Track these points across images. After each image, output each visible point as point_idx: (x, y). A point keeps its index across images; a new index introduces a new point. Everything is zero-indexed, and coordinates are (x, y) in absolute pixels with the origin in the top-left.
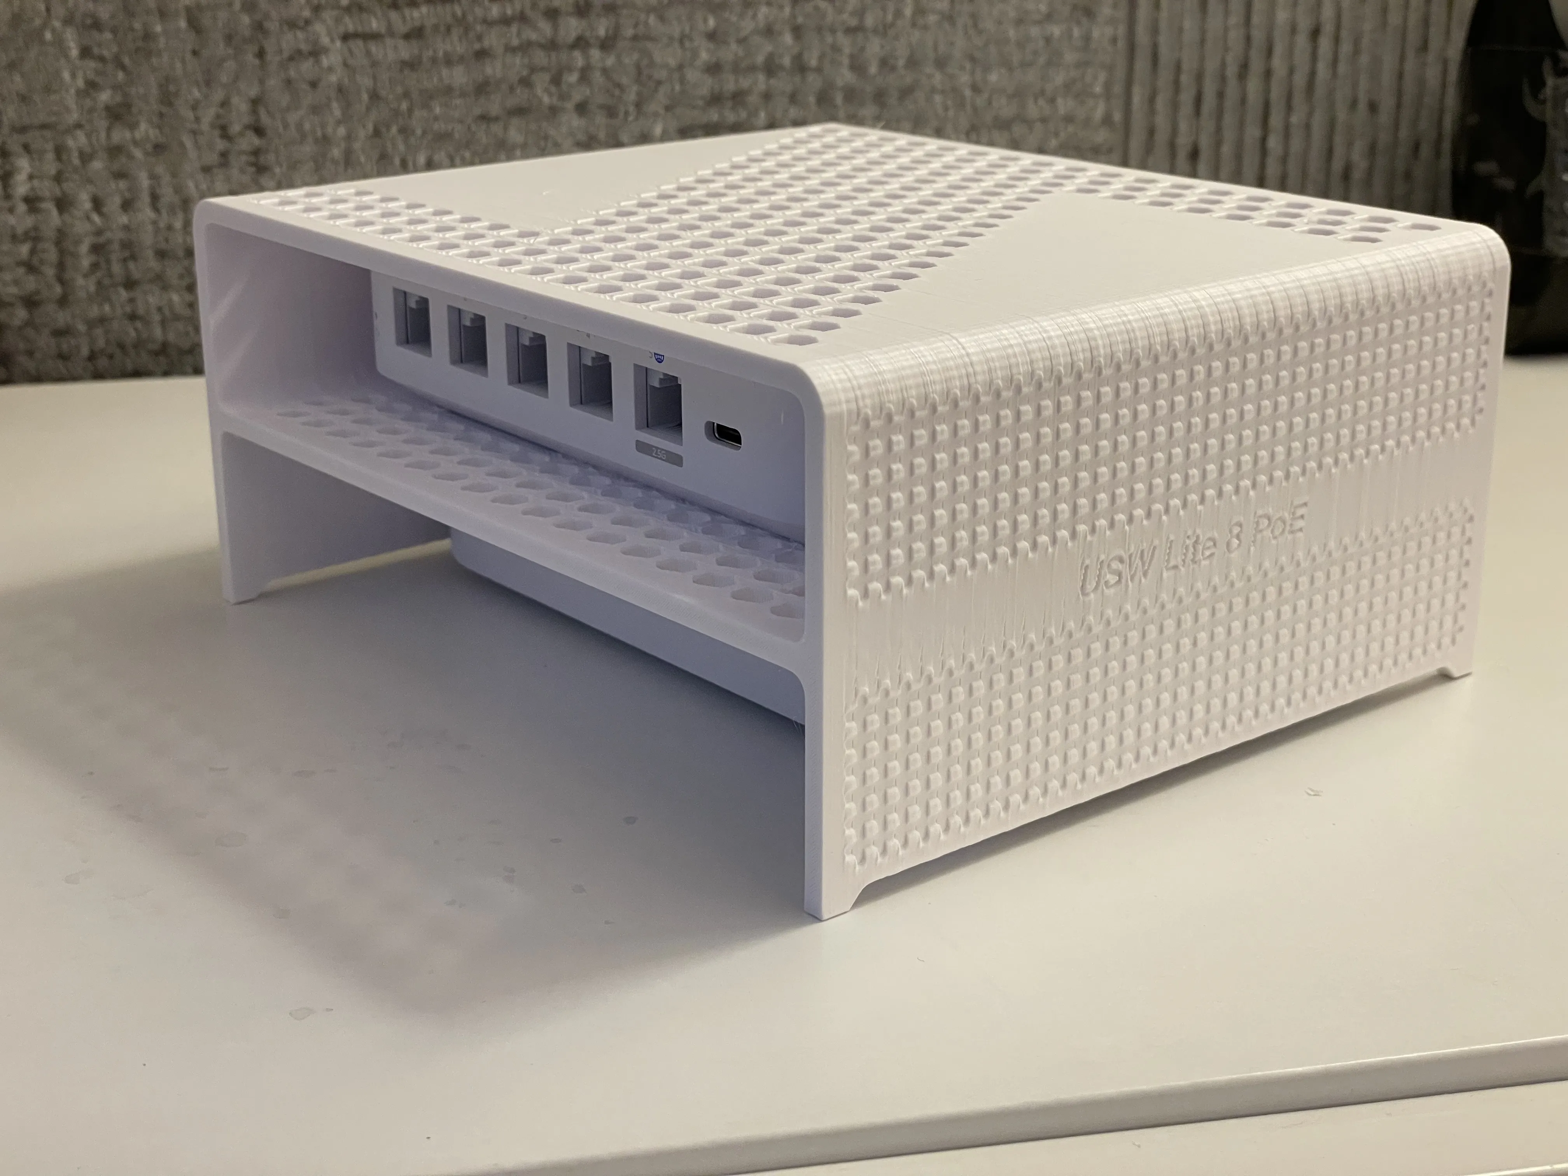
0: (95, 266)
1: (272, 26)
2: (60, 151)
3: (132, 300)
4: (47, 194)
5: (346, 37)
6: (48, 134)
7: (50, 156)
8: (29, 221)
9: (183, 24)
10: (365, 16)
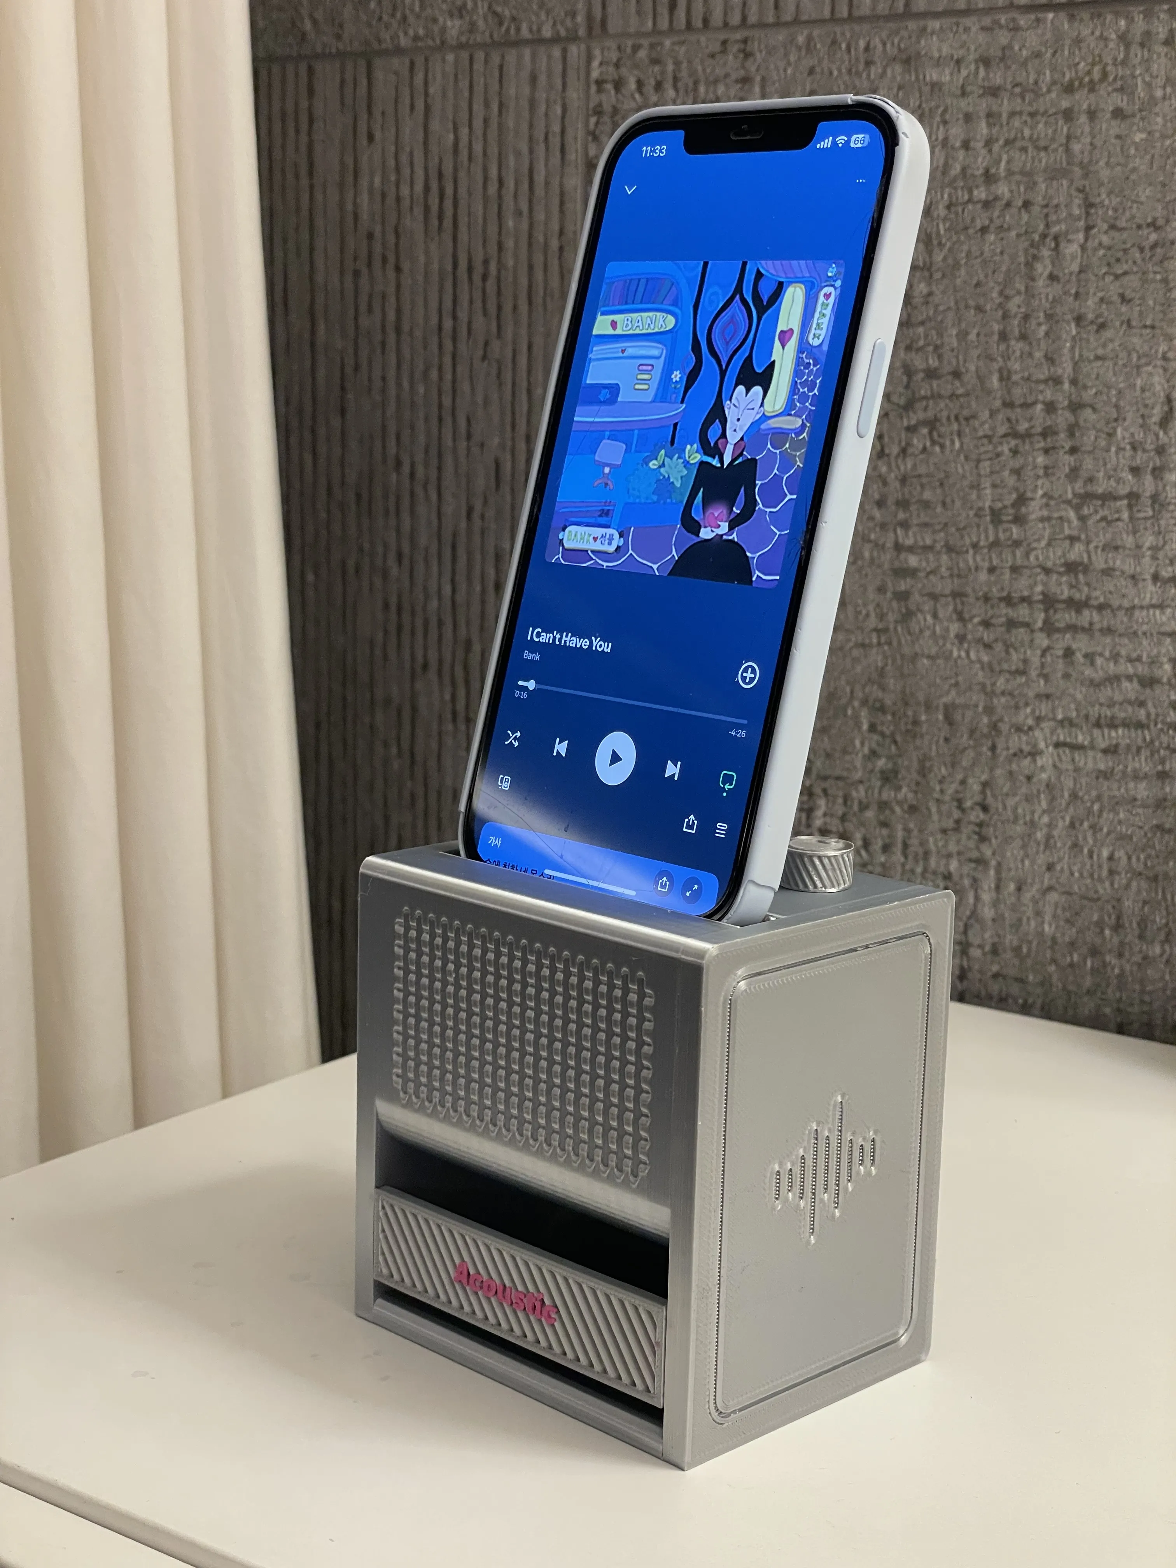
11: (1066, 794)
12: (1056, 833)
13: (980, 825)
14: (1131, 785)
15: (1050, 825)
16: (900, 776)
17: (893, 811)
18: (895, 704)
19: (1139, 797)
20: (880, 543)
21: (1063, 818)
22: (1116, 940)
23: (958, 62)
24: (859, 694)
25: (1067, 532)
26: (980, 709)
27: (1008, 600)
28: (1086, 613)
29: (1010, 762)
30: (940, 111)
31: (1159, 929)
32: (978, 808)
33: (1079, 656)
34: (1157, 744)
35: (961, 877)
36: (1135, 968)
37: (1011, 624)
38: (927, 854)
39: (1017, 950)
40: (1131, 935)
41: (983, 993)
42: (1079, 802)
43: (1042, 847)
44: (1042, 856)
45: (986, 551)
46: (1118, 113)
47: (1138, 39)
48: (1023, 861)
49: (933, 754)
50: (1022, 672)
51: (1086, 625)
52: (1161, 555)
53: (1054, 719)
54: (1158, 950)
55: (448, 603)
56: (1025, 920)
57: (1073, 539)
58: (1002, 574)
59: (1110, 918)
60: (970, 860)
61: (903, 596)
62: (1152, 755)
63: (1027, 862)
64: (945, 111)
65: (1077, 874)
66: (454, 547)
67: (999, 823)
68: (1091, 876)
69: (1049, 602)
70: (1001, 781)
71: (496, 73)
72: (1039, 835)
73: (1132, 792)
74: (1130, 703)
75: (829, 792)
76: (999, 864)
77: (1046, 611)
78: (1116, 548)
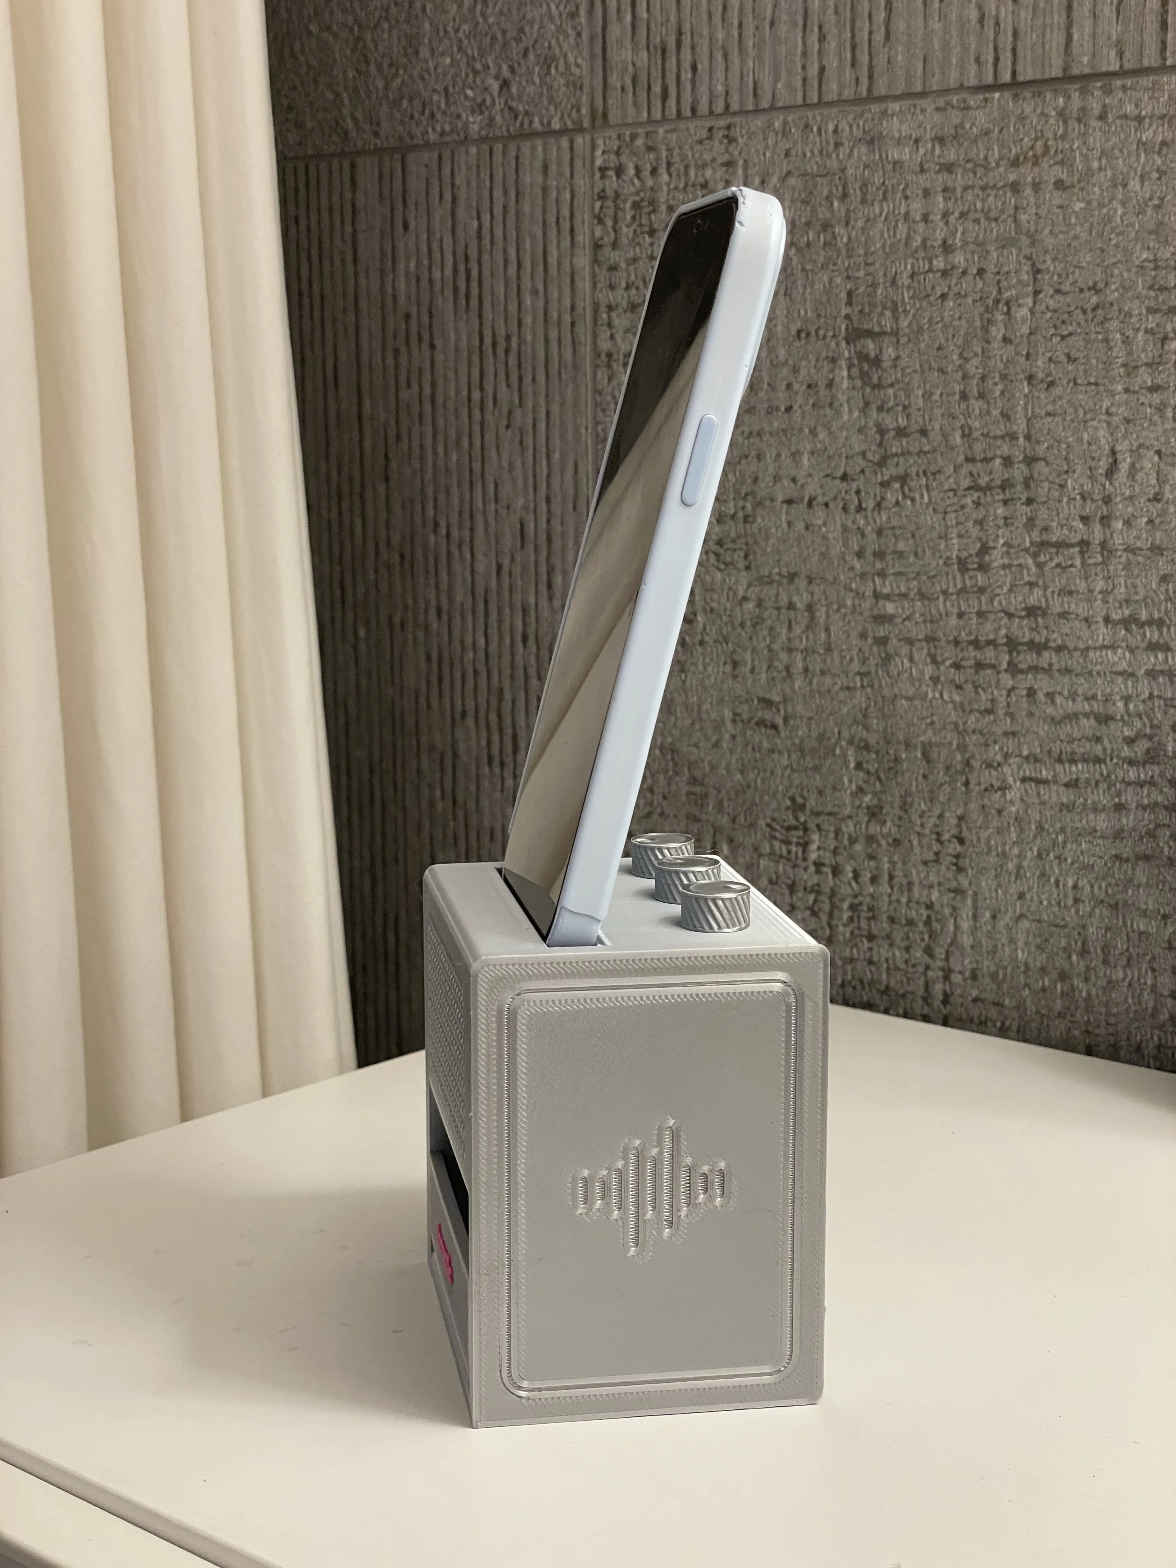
0: (851, 919)
1: (976, 764)
2: (838, 832)
3: (870, 949)
4: (827, 862)
5: (1024, 780)
6: (832, 819)
7: (832, 835)
8: (815, 879)
9: (919, 755)
10: (1038, 765)
11: (1033, 827)
12: (1025, 864)
13: (957, 857)
14: (1092, 817)
15: (1019, 856)
16: (884, 811)
17: (879, 845)
18: (878, 743)
19: (1098, 828)
20: (861, 591)
21: (1031, 849)
22: (1082, 965)
23: (917, 141)
24: (846, 734)
25: (1026, 578)
26: (954, 746)
27: (975, 644)
28: (1046, 654)
29: (982, 798)
30: (901, 187)
31: (1121, 954)
32: (955, 840)
33: (1041, 696)
34: (1113, 777)
35: (942, 906)
36: (1100, 992)
37: (979, 666)
38: (910, 884)
39: (994, 976)
40: (1096, 960)
41: (965, 1017)
42: (1045, 834)
43: (1013, 878)
44: (1014, 886)
45: (954, 597)
46: (1059, 184)
47: (1075, 115)
48: (996, 890)
49: (914, 789)
50: (990, 712)
51: (1046, 666)
52: (1111, 599)
53: (1020, 756)
54: (1121, 975)
55: (481, 655)
56: (1000, 946)
57: (1031, 584)
58: (971, 619)
59: (1076, 943)
60: (949, 890)
61: (882, 641)
62: (1109, 788)
63: (1000, 892)
64: (907, 186)
65: (1045, 903)
66: (486, 603)
67: (974, 855)
68: (1059, 904)
69: (1012, 644)
70: (975, 815)
71: (513, 163)
72: (1010, 866)
73: (1092, 824)
74: (1088, 739)
75: (823, 827)
76: (975, 894)
77: (1010, 652)
78: (1070, 593)
